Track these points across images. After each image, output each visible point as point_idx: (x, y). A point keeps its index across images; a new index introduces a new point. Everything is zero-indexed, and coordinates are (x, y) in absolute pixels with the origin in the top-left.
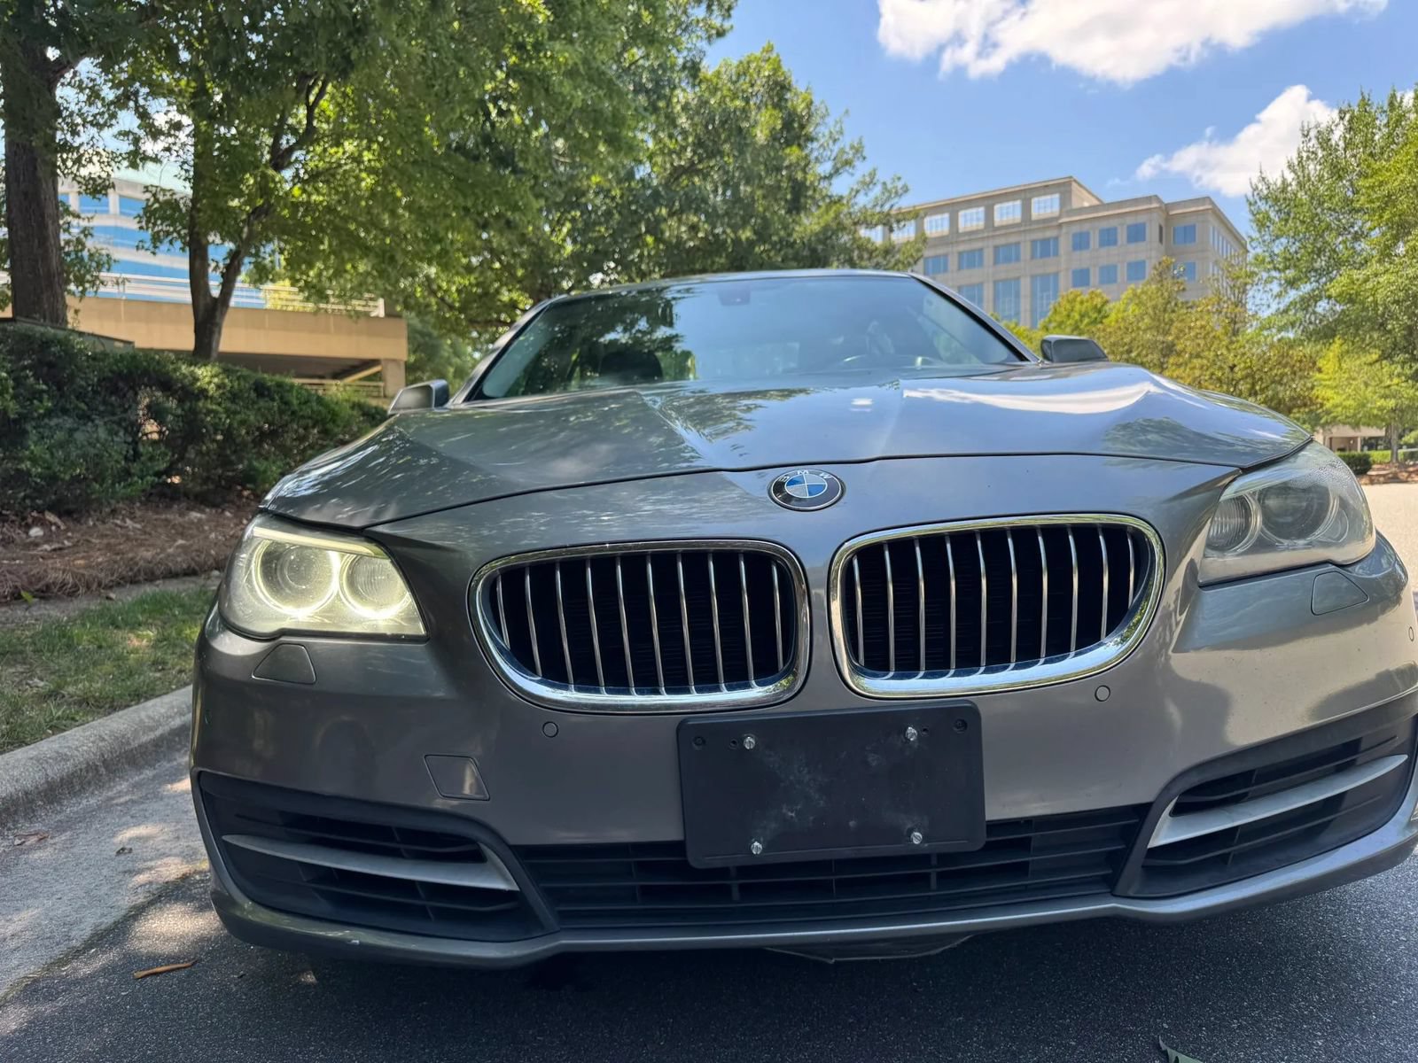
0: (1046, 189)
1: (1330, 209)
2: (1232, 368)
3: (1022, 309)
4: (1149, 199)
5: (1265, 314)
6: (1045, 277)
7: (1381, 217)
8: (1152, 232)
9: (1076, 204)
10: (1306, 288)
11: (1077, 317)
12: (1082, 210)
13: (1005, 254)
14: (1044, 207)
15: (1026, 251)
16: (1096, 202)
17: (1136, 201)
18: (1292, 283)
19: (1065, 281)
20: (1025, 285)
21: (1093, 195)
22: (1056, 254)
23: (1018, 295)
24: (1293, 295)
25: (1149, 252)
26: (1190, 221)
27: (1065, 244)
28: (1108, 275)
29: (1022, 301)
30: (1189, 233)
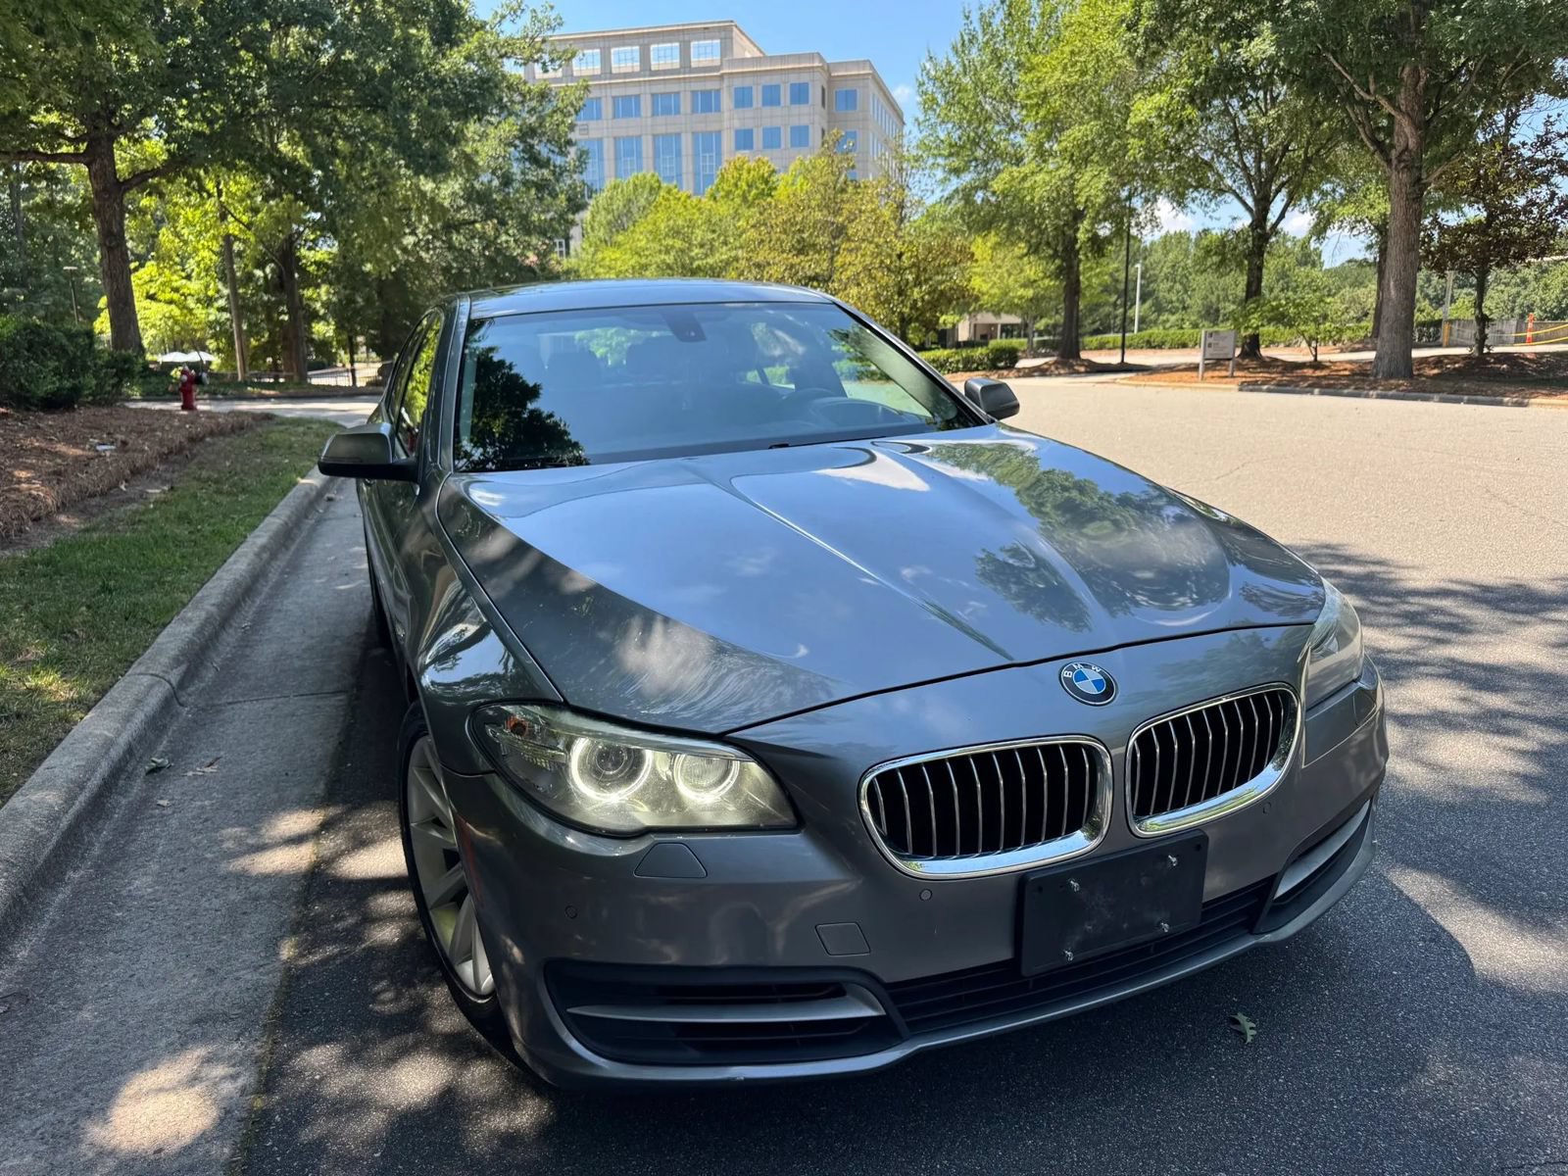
0: (706, 32)
1: (990, 97)
2: (900, 256)
3: (684, 170)
4: (811, 56)
5: (930, 201)
6: (707, 135)
7: (1037, 113)
8: (815, 94)
9: (737, 53)
10: (967, 178)
11: (745, 187)
12: (743, 61)
13: (665, 104)
14: (704, 54)
15: (686, 104)
16: (758, 54)
17: (799, 57)
18: (957, 171)
19: (728, 141)
20: (687, 142)
21: (755, 46)
22: (718, 109)
23: (679, 154)
24: (955, 183)
25: (811, 115)
26: (850, 86)
27: (727, 101)
28: (772, 138)
29: (684, 159)
30: (850, 99)
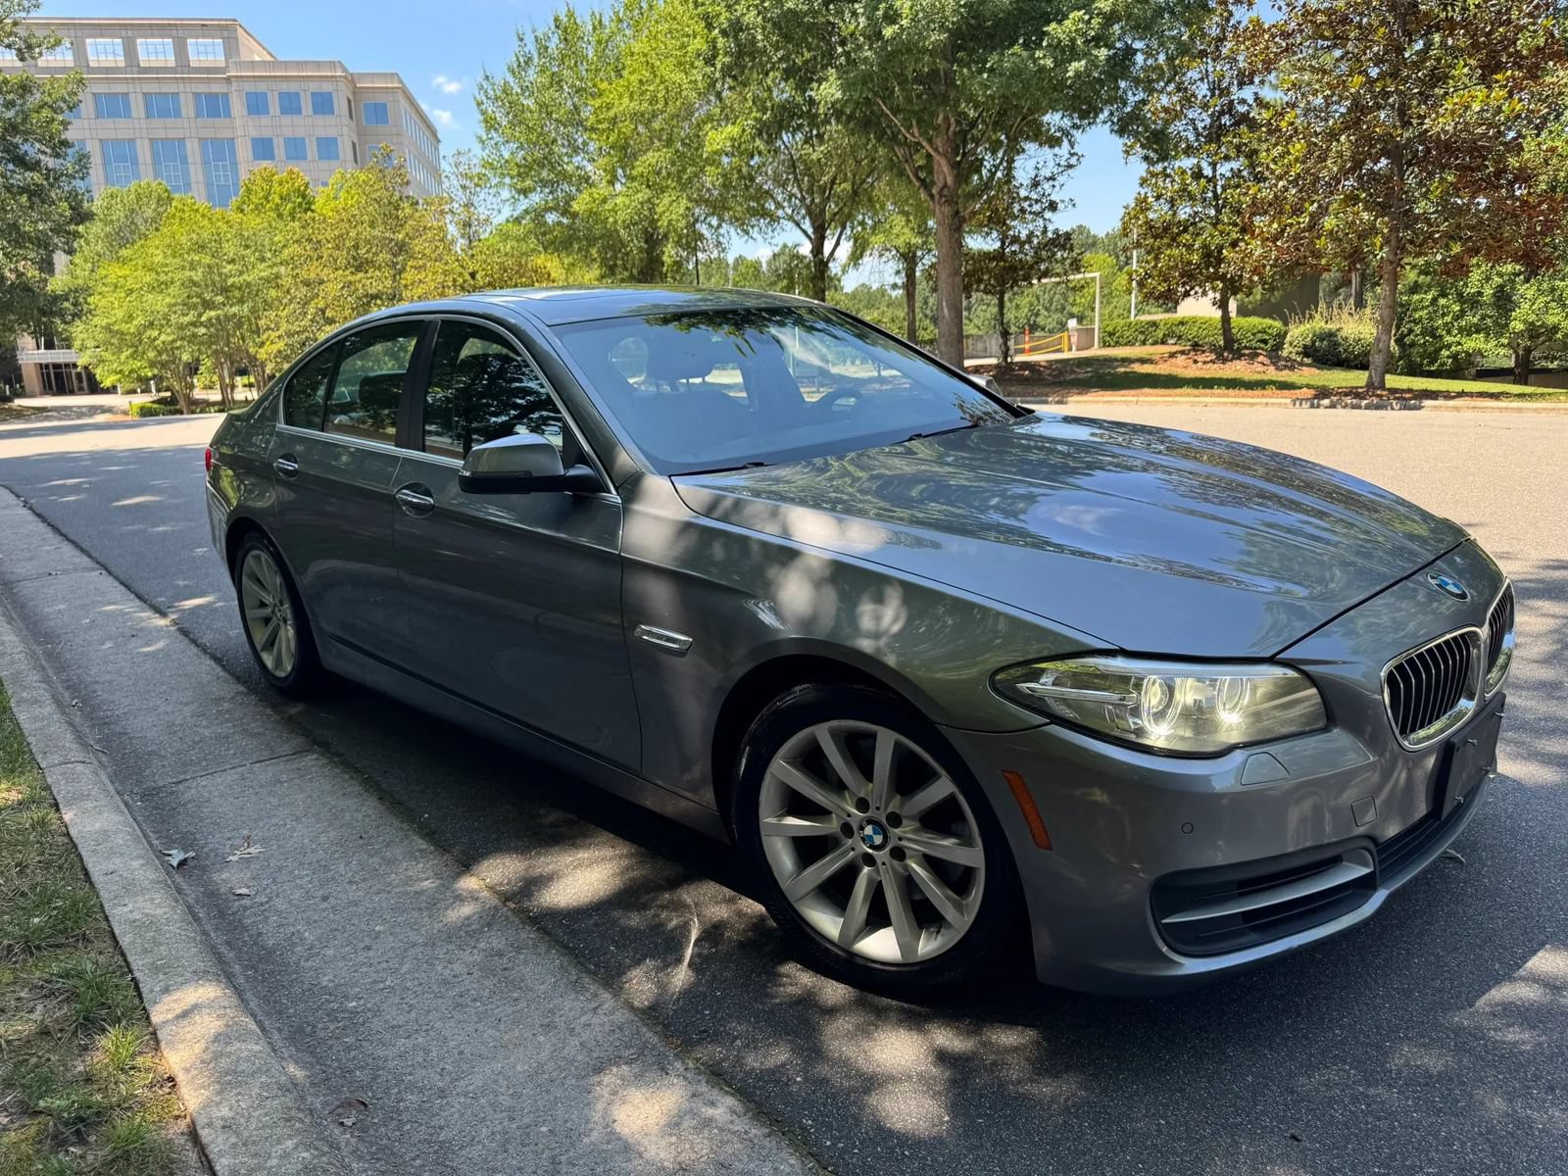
0: (205, 29)
1: (556, 120)
2: (473, 275)
3: (193, 179)
4: (333, 65)
5: (498, 219)
6: (217, 142)
7: (608, 138)
8: (340, 105)
9: (245, 57)
10: (536, 198)
11: (277, 200)
12: (253, 64)
13: (161, 106)
14: (205, 52)
15: (187, 106)
16: (269, 58)
17: (318, 65)
18: (525, 192)
19: (244, 151)
20: (192, 148)
21: (264, 49)
22: (228, 115)
23: (184, 161)
24: (524, 204)
25: (338, 126)
26: (380, 99)
27: (238, 106)
28: (296, 149)
29: (192, 169)
30: (380, 113)
